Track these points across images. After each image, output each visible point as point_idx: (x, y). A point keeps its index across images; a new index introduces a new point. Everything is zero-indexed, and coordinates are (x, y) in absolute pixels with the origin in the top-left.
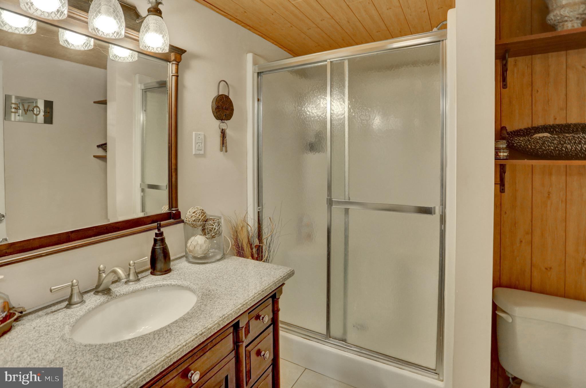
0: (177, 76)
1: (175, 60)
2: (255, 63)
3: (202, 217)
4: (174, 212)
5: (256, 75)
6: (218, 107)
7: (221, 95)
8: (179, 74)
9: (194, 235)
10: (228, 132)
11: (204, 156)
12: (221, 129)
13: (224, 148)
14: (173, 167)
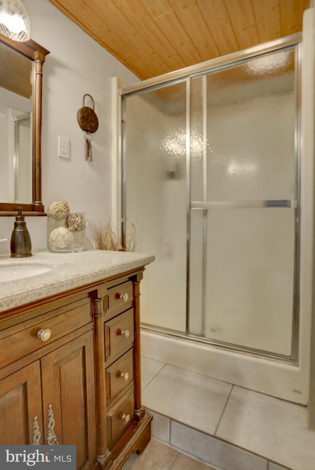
0: (41, 75)
1: (39, 58)
2: (119, 86)
3: (65, 209)
4: (37, 205)
5: (120, 97)
6: (83, 117)
7: (86, 107)
8: (43, 74)
9: (57, 227)
10: (93, 143)
11: (69, 160)
12: (86, 139)
13: (89, 158)
14: (37, 162)
